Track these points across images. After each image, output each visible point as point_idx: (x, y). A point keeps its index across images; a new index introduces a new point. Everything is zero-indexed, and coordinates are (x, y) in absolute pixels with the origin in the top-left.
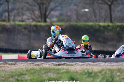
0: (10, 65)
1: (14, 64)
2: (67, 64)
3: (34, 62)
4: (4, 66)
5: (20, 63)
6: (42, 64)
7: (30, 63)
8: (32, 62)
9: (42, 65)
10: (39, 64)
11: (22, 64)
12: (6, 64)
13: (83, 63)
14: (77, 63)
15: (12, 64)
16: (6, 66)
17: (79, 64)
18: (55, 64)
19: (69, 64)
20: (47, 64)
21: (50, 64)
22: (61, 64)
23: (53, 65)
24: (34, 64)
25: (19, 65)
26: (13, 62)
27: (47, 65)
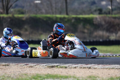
0: (4, 67)
1: (8, 66)
2: (61, 66)
3: (27, 64)
5: (14, 64)
6: (35, 65)
7: (23, 64)
8: (26, 64)
9: (35, 67)
10: (33, 66)
11: (15, 65)
13: (76, 65)
14: (70, 65)
15: (5, 65)
17: (72, 66)
18: (48, 66)
20: (40, 66)
21: (43, 66)
22: (55, 66)
23: (46, 67)
24: (28, 65)
25: (12, 66)
26: (7, 64)
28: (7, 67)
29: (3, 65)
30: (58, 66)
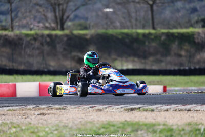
0: (58, 111)
1: (64, 109)
2: (145, 107)
3: (93, 106)
4: (49, 112)
5: (73, 107)
6: (106, 108)
7: (88, 106)
8: (91, 106)
9: (106, 110)
10: (102, 108)
11: (75, 108)
12: (52, 109)
13: (168, 107)
14: (159, 106)
15: (60, 109)
16: (51, 112)
17: (162, 108)
18: (125, 108)
19: (147, 107)
20: (113, 108)
21: (118, 109)
22: (135, 108)
23: (122, 110)
24: (94, 108)
25: (71, 109)
26: (62, 106)
27: (114, 110)
28: (63, 111)
29: (57, 109)
30: (141, 109)
